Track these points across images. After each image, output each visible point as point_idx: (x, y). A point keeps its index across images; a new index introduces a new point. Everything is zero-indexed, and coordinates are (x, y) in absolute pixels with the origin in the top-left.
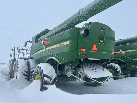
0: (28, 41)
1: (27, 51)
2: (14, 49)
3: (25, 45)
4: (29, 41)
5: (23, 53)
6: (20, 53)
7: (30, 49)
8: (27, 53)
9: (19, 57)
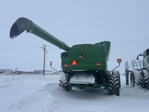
0: (139, 55)
1: (140, 63)
2: (127, 63)
3: (138, 59)
4: (141, 55)
5: (137, 65)
6: (134, 65)
7: (143, 61)
8: (140, 65)
9: (134, 69)
